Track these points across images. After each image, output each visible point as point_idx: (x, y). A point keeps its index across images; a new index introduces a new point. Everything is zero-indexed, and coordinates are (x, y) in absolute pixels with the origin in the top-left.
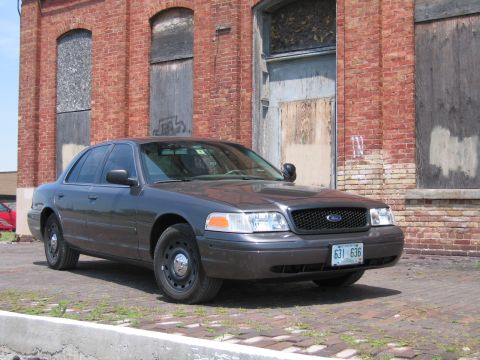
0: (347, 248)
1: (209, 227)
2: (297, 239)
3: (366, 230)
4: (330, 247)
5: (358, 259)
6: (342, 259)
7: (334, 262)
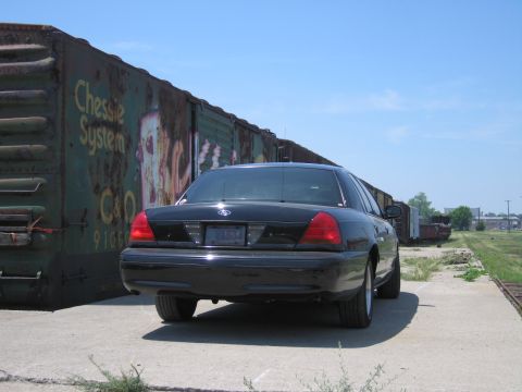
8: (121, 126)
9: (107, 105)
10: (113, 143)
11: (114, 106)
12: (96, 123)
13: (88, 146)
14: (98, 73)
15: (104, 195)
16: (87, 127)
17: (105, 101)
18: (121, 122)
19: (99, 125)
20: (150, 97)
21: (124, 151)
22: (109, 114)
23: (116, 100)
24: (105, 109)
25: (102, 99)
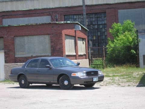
0: (96, 78)
1: (72, 76)
2: (88, 77)
3: (98, 75)
4: (93, 78)
5: (97, 80)
7: (94, 81)
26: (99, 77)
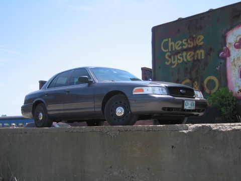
1: (134, 93)
4: (184, 102)
5: (193, 108)
6: (188, 107)
8: (201, 46)
9: (187, 41)
10: (193, 56)
11: (193, 39)
12: (177, 53)
13: (172, 64)
14: (179, 31)
15: (184, 83)
16: (170, 57)
17: (185, 40)
18: (201, 44)
19: (179, 53)
20: (238, 16)
21: (203, 58)
22: (188, 44)
23: (194, 36)
24: (185, 43)
25: (182, 41)
26: (197, 101)
